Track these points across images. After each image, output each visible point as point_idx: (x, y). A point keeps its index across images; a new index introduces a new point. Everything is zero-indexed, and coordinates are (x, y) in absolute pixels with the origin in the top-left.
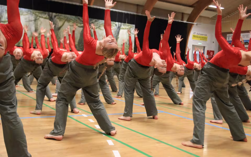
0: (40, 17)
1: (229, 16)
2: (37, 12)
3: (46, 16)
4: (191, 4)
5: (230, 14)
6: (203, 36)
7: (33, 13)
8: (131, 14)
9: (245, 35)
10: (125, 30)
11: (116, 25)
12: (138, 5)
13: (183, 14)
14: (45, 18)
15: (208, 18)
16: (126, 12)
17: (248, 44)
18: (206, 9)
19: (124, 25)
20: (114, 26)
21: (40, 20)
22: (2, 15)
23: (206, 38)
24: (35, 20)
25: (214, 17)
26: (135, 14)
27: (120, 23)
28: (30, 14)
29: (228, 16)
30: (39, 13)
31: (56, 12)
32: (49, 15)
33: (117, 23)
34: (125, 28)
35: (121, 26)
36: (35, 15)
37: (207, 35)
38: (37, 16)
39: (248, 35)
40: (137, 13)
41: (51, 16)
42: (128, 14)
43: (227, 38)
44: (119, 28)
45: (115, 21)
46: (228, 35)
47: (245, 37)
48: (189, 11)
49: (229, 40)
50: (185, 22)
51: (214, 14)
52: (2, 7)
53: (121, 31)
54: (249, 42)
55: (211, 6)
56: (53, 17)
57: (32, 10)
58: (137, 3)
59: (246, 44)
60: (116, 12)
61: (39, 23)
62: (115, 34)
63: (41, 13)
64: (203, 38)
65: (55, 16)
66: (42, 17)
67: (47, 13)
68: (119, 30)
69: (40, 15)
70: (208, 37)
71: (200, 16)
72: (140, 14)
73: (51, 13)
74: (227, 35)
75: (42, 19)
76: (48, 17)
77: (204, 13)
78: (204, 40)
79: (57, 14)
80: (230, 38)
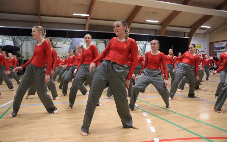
0: (99, 42)
1: (215, 31)
2: (97, 40)
3: (103, 41)
4: (189, 26)
6: (199, 45)
7: (95, 41)
8: (152, 36)
10: (149, 45)
11: (144, 43)
12: (156, 30)
13: (185, 33)
14: (102, 43)
15: (201, 34)
16: (149, 35)
18: (199, 29)
19: (148, 43)
20: (142, 44)
21: (99, 44)
22: (79, 43)
23: (201, 46)
24: (97, 44)
25: (204, 33)
26: (155, 35)
27: (146, 42)
28: (94, 41)
30: (98, 40)
31: (108, 39)
32: (104, 41)
33: (144, 42)
34: (149, 44)
35: (146, 43)
36: (97, 41)
37: (201, 45)
38: (98, 42)
40: (156, 34)
41: (105, 41)
42: (150, 36)
44: (145, 45)
45: (143, 41)
46: (215, 43)
48: (188, 30)
50: (186, 37)
51: (205, 31)
52: (79, 39)
53: (147, 46)
55: (202, 26)
56: (106, 41)
57: (94, 39)
58: (155, 29)
60: (143, 35)
61: (99, 46)
62: (143, 49)
63: (100, 40)
64: (199, 46)
65: (108, 41)
66: (100, 42)
67: (103, 39)
68: (146, 46)
69: (99, 41)
70: (202, 45)
71: (196, 33)
72: (158, 35)
73: (105, 40)
75: (100, 44)
76: (103, 42)
77: (198, 31)
78: (200, 48)
79: (109, 40)
80: (216, 45)
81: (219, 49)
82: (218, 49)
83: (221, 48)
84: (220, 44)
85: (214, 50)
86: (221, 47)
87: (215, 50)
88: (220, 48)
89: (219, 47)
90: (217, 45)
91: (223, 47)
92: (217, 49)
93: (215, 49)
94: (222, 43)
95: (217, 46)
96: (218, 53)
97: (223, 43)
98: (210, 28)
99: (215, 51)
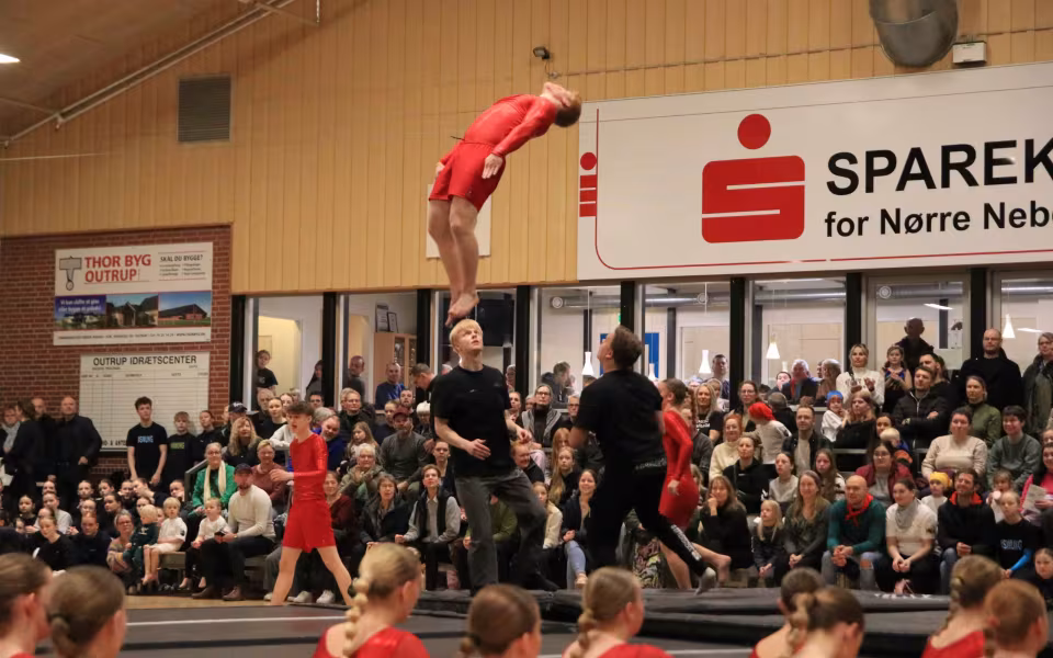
1: (63, 115)
5: (68, 104)
9: (178, 258)
17: (200, 316)
29: (57, 115)
39: (197, 258)
43: (60, 277)
46: (61, 254)
47: (180, 271)
49: (75, 292)
54: (207, 308)
59: (189, 316)
74: (54, 257)
80: (75, 274)
81: (100, 325)
82: (91, 326)
83: (118, 316)
84: (115, 261)
85: (53, 327)
86: (119, 303)
87: (65, 327)
88: (110, 308)
89: (102, 298)
90: (79, 276)
91: (139, 303)
92: (78, 321)
93: (59, 315)
94: (129, 260)
95: (82, 288)
96: (87, 363)
97: (145, 261)
98: (14, 65)
99: (60, 338)
